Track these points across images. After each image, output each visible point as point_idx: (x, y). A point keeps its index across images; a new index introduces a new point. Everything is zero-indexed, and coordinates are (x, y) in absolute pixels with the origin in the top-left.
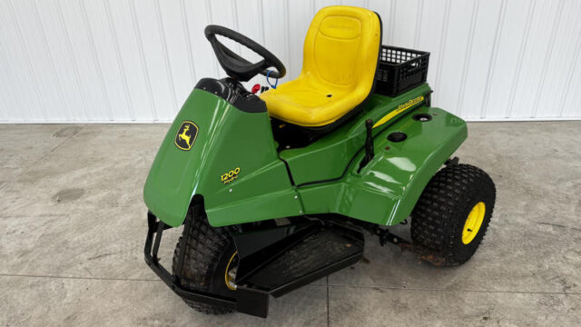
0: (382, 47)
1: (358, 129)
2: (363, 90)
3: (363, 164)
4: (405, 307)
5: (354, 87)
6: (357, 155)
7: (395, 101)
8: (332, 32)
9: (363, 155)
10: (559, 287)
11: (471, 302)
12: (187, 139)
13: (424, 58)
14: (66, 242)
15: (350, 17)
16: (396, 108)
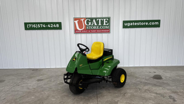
0: (104, 49)
1: (101, 61)
2: (102, 54)
3: (102, 66)
4: (111, 93)
5: (100, 54)
6: (101, 65)
7: (107, 57)
8: (96, 46)
9: (102, 65)
10: (138, 89)
11: (123, 92)
12: (75, 60)
13: (112, 50)
14: (42, 87)
15: (99, 43)
16: (107, 58)
